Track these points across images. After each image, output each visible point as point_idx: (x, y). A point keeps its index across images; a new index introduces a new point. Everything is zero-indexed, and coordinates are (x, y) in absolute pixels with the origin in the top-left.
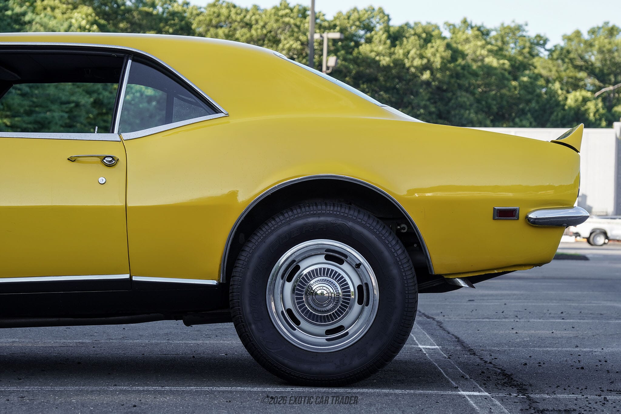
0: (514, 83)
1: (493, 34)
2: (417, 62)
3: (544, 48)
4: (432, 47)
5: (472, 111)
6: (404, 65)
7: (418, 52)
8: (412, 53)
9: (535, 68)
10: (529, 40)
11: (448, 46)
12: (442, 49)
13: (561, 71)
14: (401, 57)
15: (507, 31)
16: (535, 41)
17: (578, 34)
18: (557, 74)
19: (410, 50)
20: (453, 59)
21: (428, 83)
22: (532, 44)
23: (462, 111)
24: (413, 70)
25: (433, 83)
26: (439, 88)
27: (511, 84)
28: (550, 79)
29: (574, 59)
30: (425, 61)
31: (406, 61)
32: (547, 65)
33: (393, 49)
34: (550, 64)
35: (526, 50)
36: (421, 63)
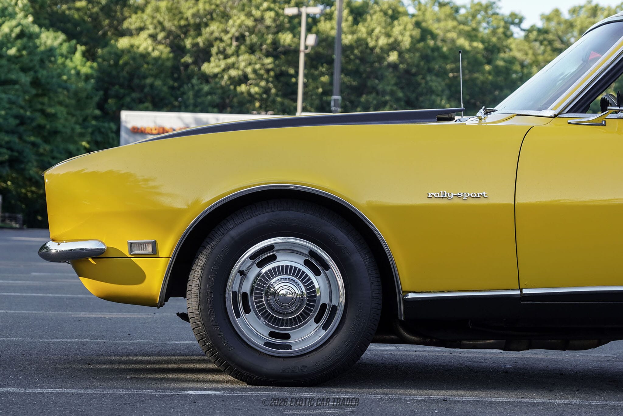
0: (487, 68)
1: (463, 11)
2: (383, 41)
3: (519, 27)
4: (399, 25)
5: (444, 97)
6: (367, 44)
7: (383, 31)
8: (377, 31)
9: (511, 50)
10: (503, 19)
11: (418, 24)
12: (410, 26)
13: (539, 55)
14: (365, 35)
15: (478, 7)
16: (510, 20)
17: (557, 12)
18: (533, 58)
19: (375, 28)
20: (423, 39)
21: (394, 66)
22: (506, 22)
23: (434, 97)
24: (378, 50)
25: (401, 66)
26: (407, 72)
27: (485, 69)
28: (526, 63)
29: (553, 40)
30: (391, 40)
31: (369, 40)
32: (522, 47)
33: (355, 27)
34: (526, 46)
35: (501, 30)
36: (387, 42)
